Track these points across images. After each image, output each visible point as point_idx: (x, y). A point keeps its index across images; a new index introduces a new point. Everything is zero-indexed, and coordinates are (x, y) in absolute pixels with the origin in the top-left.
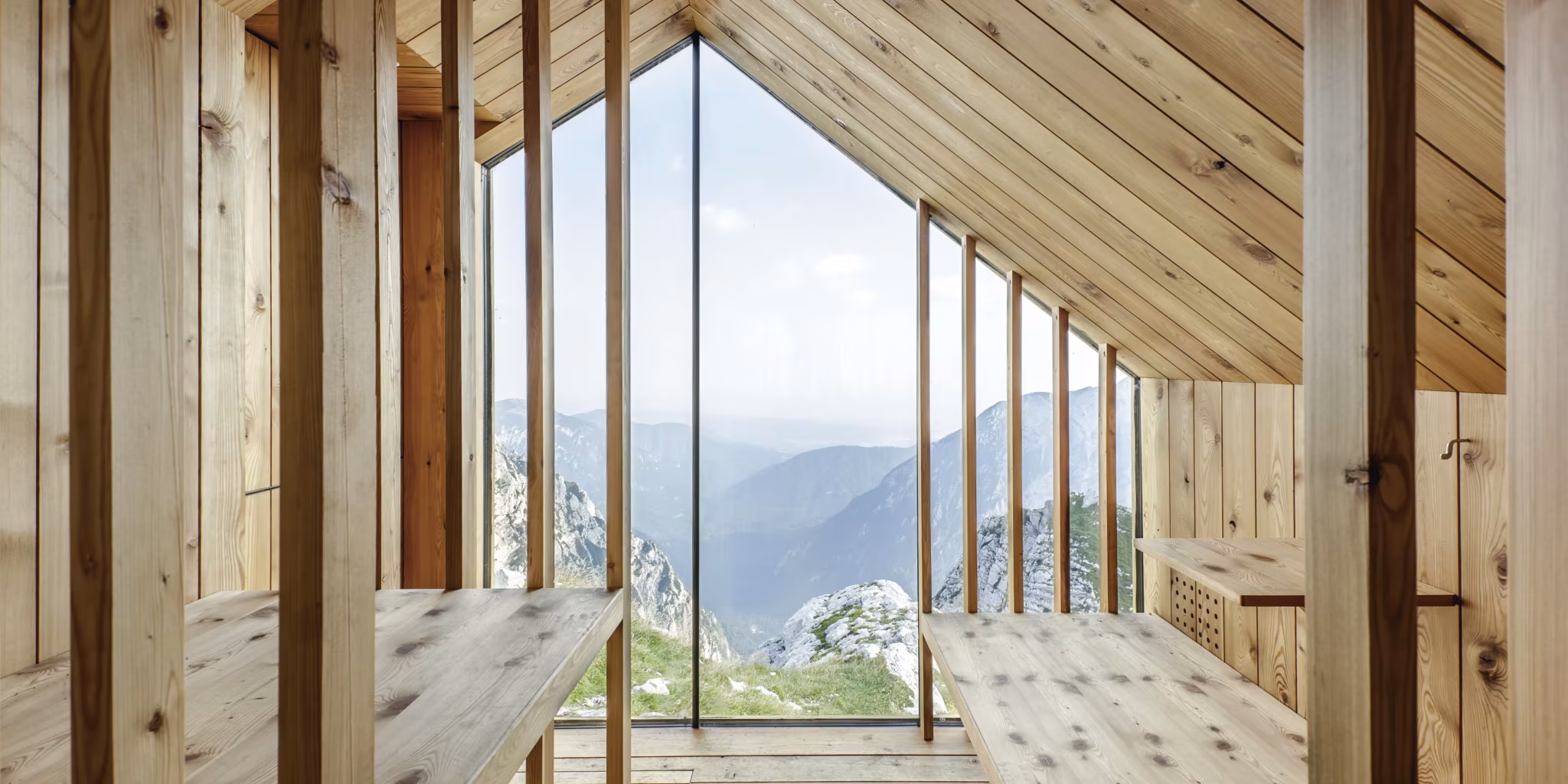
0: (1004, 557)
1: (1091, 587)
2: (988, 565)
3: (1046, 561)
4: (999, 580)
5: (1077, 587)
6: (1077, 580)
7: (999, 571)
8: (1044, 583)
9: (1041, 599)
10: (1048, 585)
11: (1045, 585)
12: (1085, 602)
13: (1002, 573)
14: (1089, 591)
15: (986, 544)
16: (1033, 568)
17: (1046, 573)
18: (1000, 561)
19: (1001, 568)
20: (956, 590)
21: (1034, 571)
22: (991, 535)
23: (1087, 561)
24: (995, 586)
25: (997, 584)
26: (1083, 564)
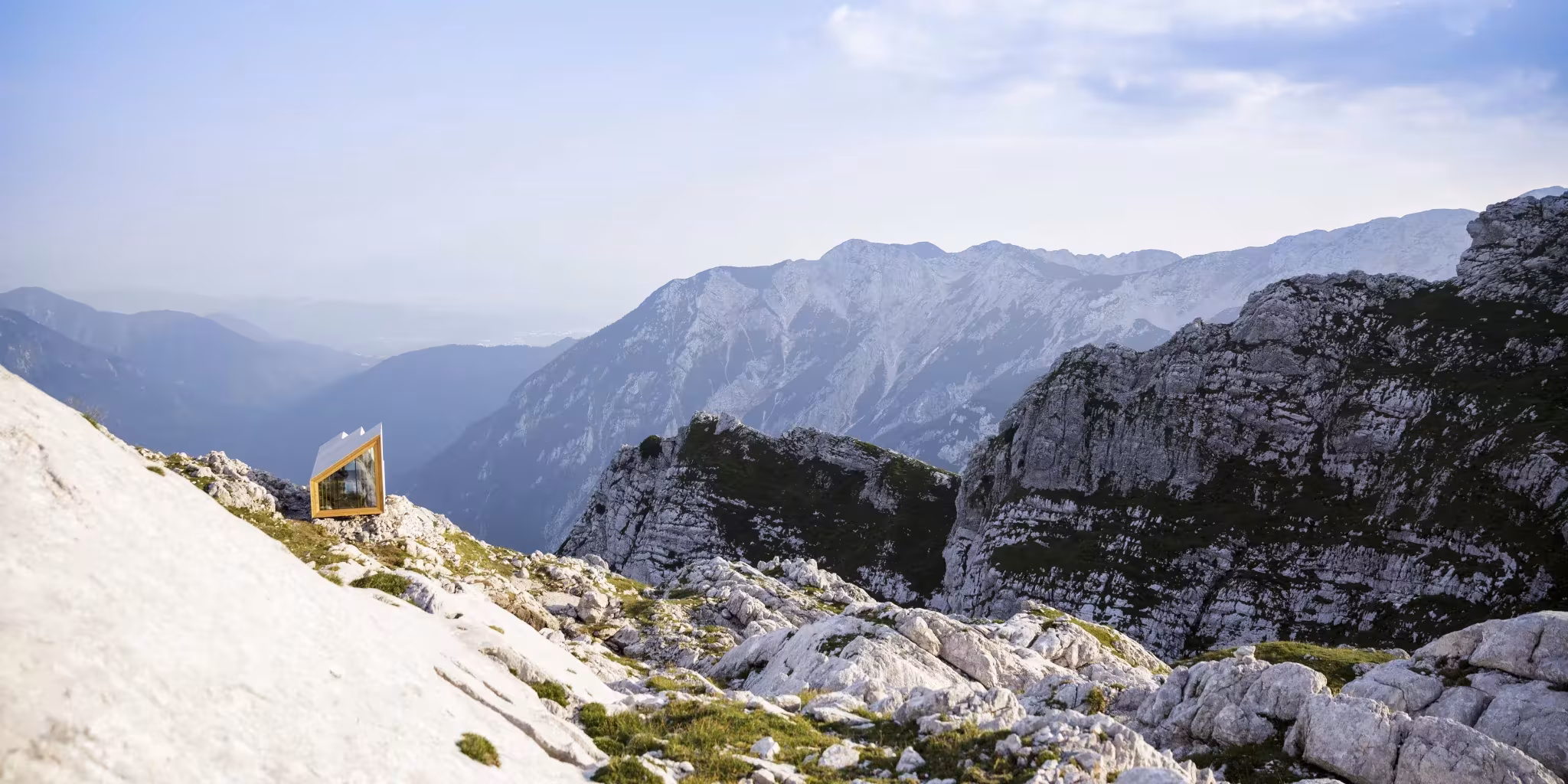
0: (634, 497)
1: (716, 523)
2: (616, 508)
3: (674, 498)
4: (627, 524)
5: (702, 524)
6: (703, 517)
7: (627, 514)
8: (670, 523)
9: (667, 541)
10: (675, 524)
11: (671, 525)
12: (709, 541)
13: (631, 516)
14: (713, 528)
15: (615, 482)
16: (661, 507)
17: (674, 511)
18: (630, 502)
19: (630, 510)
20: (582, 540)
21: (662, 510)
22: (622, 472)
23: (713, 495)
24: (623, 532)
25: (625, 529)
26: (710, 499)
